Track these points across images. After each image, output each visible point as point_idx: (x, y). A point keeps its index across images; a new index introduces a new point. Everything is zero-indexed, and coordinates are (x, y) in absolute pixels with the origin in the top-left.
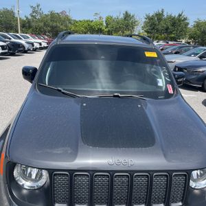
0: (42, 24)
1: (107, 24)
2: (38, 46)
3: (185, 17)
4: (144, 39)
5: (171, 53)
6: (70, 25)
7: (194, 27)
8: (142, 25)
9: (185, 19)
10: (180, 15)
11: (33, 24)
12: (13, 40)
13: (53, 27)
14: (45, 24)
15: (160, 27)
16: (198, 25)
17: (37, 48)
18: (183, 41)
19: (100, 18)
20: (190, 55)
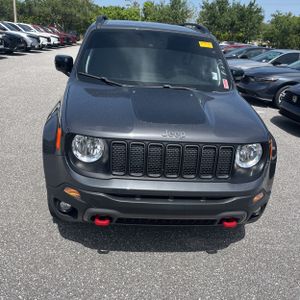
0: (48, 10)
1: (146, 14)
2: (45, 42)
3: (259, 7)
4: (199, 28)
5: (236, 58)
6: (90, 13)
7: (272, 23)
8: (198, 17)
9: (259, 10)
10: (251, 5)
11: (36, 9)
12: (9, 31)
13: (65, 15)
14: (53, 10)
15: (222, 21)
16: (277, 20)
17: (43, 46)
18: (256, 44)
19: (135, 4)
20: (261, 61)
